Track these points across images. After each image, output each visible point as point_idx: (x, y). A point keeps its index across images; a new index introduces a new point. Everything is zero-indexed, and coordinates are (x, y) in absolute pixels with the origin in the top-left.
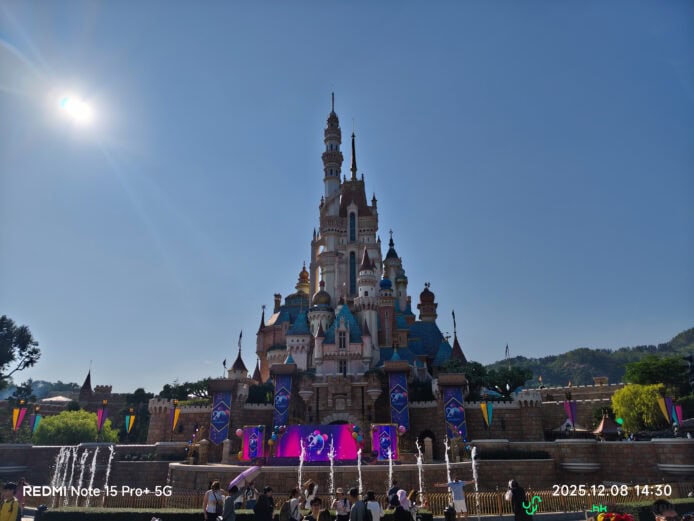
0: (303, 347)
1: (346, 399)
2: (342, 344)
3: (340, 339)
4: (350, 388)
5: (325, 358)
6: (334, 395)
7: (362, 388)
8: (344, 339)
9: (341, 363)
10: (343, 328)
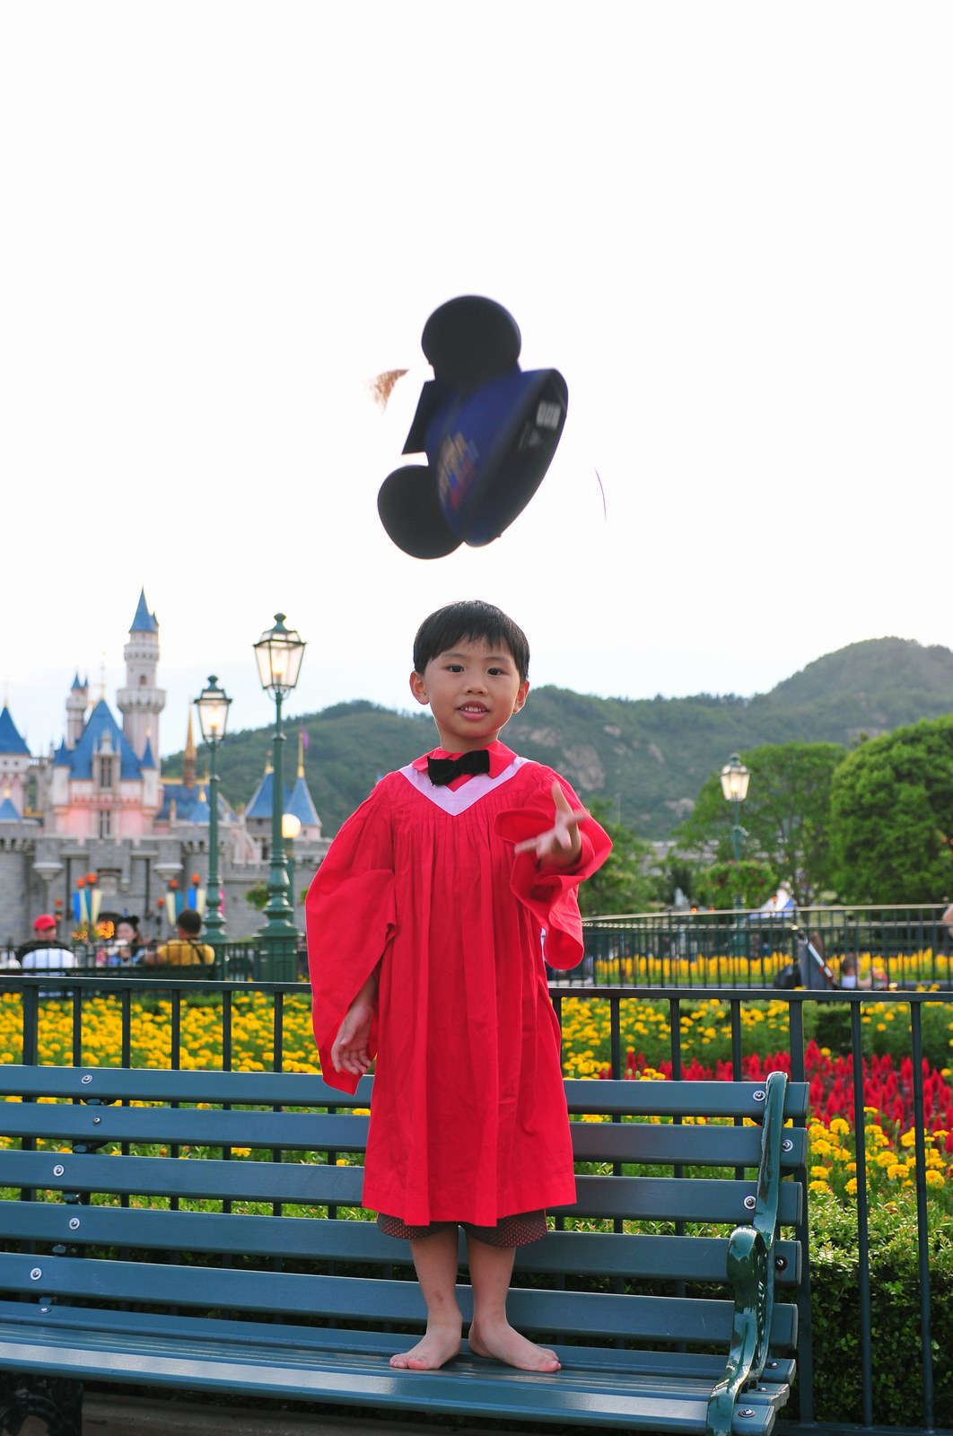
0: (16, 775)
1: (119, 879)
2: (106, 781)
3: (103, 771)
4: (127, 860)
5: (72, 805)
6: (99, 871)
7: (147, 860)
8: (110, 771)
9: (101, 814)
10: (107, 750)
